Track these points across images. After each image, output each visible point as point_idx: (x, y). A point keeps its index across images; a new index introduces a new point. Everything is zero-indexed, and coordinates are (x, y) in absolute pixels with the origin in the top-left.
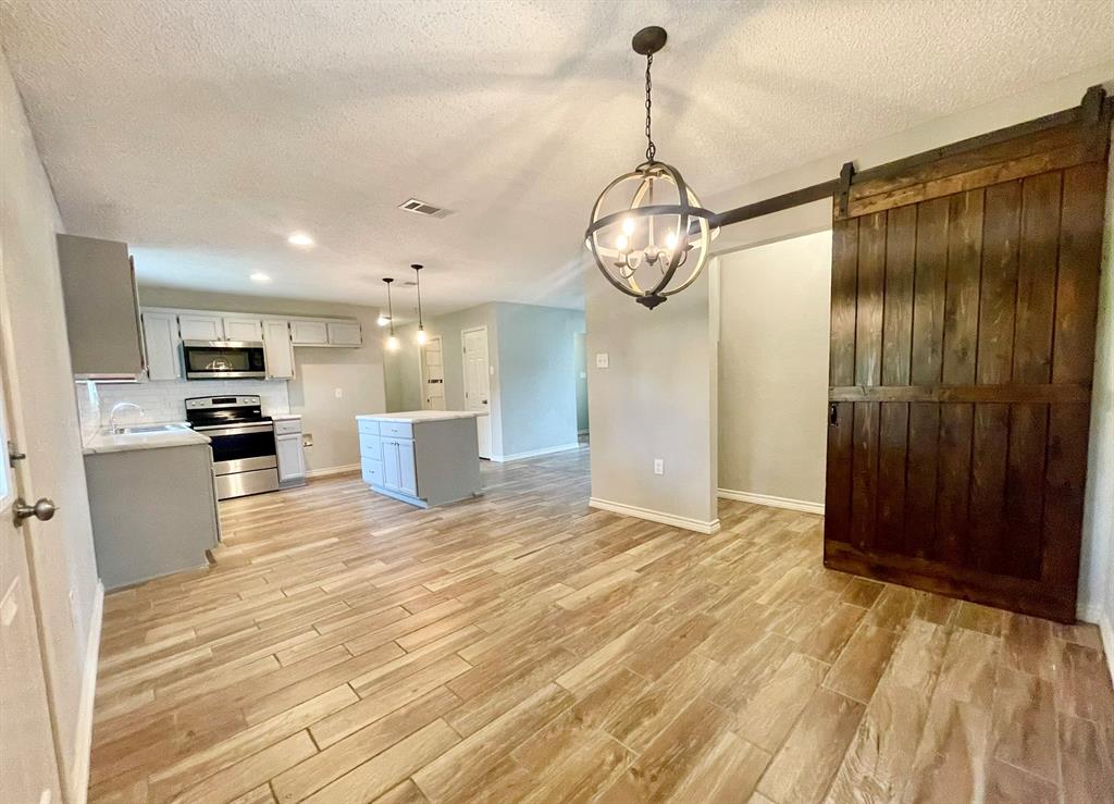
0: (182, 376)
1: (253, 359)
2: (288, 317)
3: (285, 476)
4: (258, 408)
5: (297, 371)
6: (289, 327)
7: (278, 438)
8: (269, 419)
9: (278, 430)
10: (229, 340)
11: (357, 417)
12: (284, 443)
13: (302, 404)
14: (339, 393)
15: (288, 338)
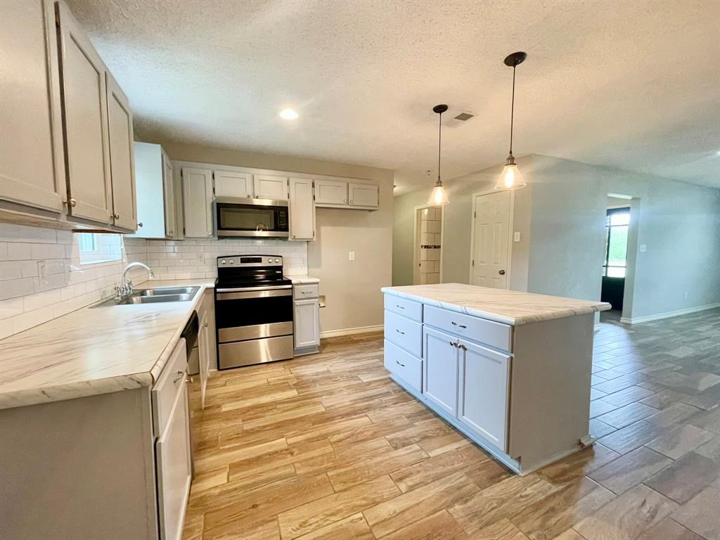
0: (213, 234)
1: (279, 218)
2: (313, 175)
3: (300, 343)
4: (280, 268)
5: (317, 233)
6: (313, 186)
7: (296, 303)
8: (289, 282)
9: (297, 295)
10: (257, 197)
11: (383, 289)
12: (301, 308)
13: (319, 266)
14: (352, 256)
15: (312, 198)
